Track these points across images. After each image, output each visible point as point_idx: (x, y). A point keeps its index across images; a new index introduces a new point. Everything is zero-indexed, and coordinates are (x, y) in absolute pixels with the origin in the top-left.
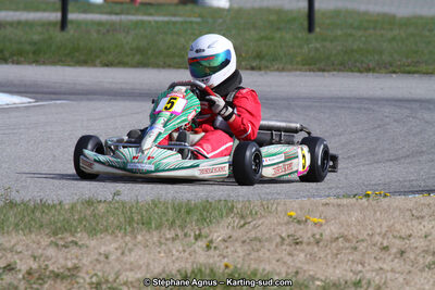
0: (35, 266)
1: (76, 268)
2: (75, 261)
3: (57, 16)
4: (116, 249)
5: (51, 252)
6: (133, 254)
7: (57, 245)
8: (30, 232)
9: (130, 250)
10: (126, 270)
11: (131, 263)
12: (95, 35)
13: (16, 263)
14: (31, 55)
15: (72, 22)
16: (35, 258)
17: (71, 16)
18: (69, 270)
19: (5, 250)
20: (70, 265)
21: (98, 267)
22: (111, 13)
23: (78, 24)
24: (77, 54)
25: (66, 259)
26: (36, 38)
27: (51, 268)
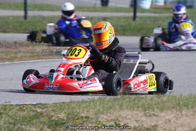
0: (137, 125)
1: (156, 126)
2: (155, 123)
3: (132, 14)
4: (174, 117)
5: (144, 118)
6: (182, 119)
7: (146, 116)
8: (133, 110)
9: (180, 118)
10: (179, 127)
11: (181, 124)
12: (149, 22)
13: (128, 124)
14: (122, 32)
15: (138, 17)
16: (137, 121)
17: (138, 14)
18: (153, 127)
19: (123, 117)
20: (153, 124)
21: (166, 125)
22: (155, 13)
23: (141, 18)
24: (142, 31)
25: (151, 122)
26: (123, 24)
27: (145, 126)
